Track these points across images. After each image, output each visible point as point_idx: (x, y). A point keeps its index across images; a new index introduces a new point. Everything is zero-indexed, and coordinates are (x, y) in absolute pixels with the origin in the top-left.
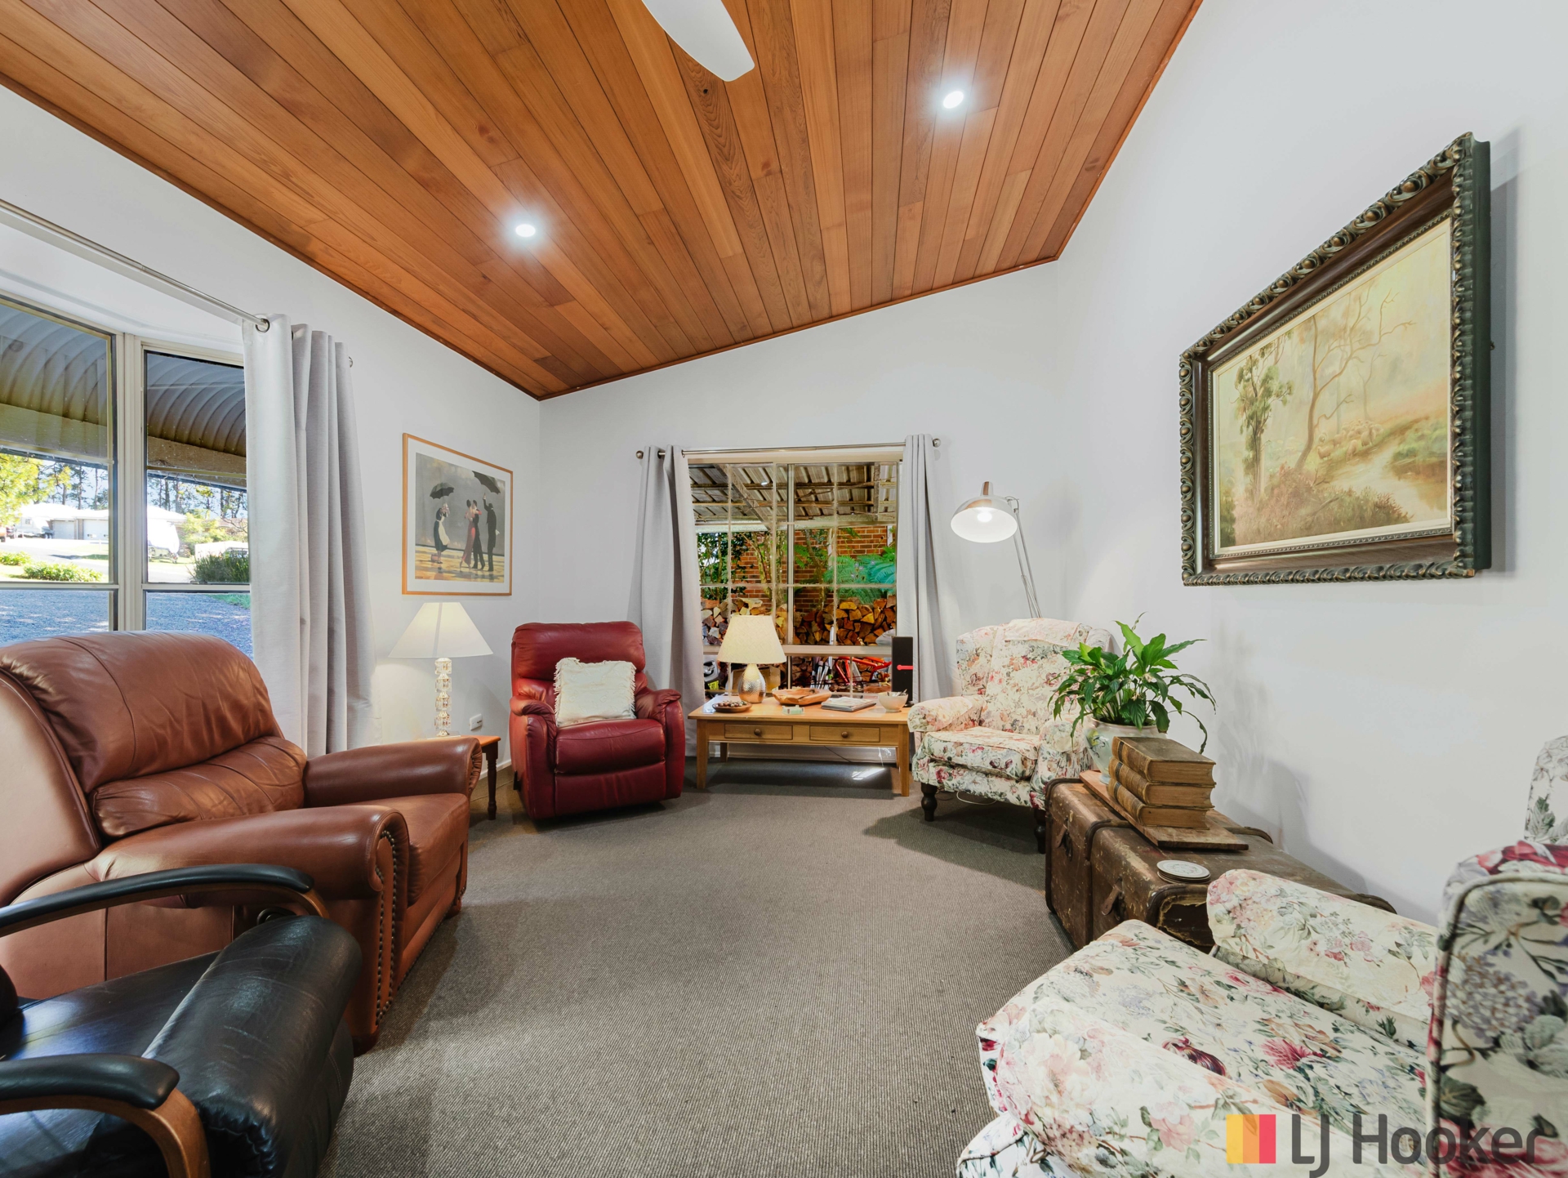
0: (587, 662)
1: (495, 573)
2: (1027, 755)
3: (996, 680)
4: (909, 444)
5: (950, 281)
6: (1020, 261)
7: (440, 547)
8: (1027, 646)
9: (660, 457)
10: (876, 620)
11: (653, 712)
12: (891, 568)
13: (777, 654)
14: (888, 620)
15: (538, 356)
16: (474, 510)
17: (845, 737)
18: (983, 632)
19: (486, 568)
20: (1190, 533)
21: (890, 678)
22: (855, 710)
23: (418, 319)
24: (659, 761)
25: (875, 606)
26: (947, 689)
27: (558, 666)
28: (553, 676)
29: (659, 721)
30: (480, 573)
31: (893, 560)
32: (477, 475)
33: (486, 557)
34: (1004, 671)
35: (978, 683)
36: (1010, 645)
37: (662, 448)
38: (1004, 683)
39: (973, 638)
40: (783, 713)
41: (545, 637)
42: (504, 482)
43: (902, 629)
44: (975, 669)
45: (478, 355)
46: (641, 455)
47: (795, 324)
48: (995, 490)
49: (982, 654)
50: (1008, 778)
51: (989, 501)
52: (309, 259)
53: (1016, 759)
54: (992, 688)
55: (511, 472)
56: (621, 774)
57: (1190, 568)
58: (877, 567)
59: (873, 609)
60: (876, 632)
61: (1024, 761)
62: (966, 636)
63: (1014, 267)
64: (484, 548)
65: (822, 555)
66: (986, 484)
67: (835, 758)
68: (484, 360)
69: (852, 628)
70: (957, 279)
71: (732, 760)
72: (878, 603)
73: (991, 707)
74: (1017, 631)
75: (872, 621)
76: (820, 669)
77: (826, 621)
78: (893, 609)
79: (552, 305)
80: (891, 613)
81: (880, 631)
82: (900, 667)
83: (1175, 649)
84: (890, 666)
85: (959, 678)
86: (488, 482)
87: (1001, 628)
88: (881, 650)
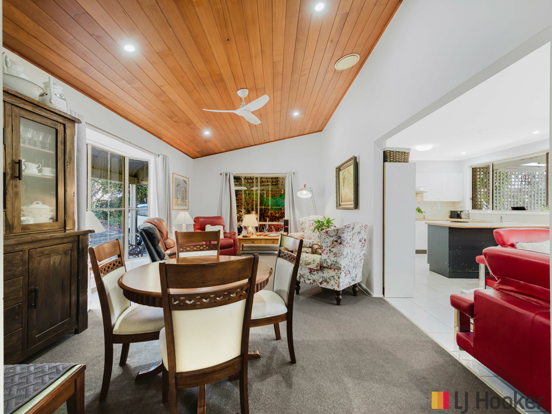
0: (212, 226)
1: (186, 204)
2: (311, 242)
3: (307, 229)
4: (288, 174)
5: (298, 135)
6: (314, 131)
7: (178, 199)
8: (313, 221)
9: (226, 175)
10: (279, 216)
11: (230, 236)
12: (283, 201)
13: (257, 224)
14: (282, 215)
15: (198, 151)
16: (183, 189)
17: (273, 242)
18: (304, 218)
19: (185, 203)
20: (337, 199)
21: (283, 230)
22: (275, 237)
23: (179, 148)
24: (232, 247)
25: (279, 212)
26: (296, 231)
27: (206, 226)
28: (205, 229)
29: (232, 238)
30: (184, 204)
31: (284, 198)
32: (184, 180)
33: (184, 200)
34: (308, 227)
35: (303, 230)
36: (310, 221)
37: (227, 173)
38: (308, 229)
39: (302, 220)
40: (259, 237)
41: (201, 220)
42: (187, 181)
43: (286, 218)
44: (302, 226)
45: (184, 151)
46: (221, 174)
47: (260, 143)
48: (307, 186)
49: (304, 223)
50: (307, 247)
51: (305, 189)
52: (161, 139)
53: (309, 243)
54: (306, 231)
55: (189, 179)
56: (224, 250)
57: (337, 206)
58: (279, 200)
59: (278, 213)
60: (279, 219)
61: (310, 244)
62: (300, 219)
63: (312, 133)
64: (184, 198)
65: (263, 197)
66: (305, 185)
67: (270, 249)
68: (185, 152)
69: (272, 218)
70: (299, 135)
71: (244, 250)
72: (280, 211)
73: (305, 235)
74: (311, 218)
75: (278, 216)
76: (265, 229)
77: (265, 216)
78: (284, 213)
79: (206, 143)
80: (283, 214)
81: (280, 219)
82: (286, 227)
83: (331, 221)
84: (283, 228)
85: (299, 229)
86: (185, 181)
87: (308, 217)
88: (281, 223)
